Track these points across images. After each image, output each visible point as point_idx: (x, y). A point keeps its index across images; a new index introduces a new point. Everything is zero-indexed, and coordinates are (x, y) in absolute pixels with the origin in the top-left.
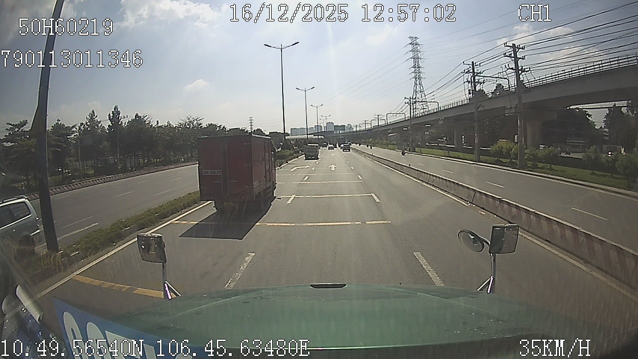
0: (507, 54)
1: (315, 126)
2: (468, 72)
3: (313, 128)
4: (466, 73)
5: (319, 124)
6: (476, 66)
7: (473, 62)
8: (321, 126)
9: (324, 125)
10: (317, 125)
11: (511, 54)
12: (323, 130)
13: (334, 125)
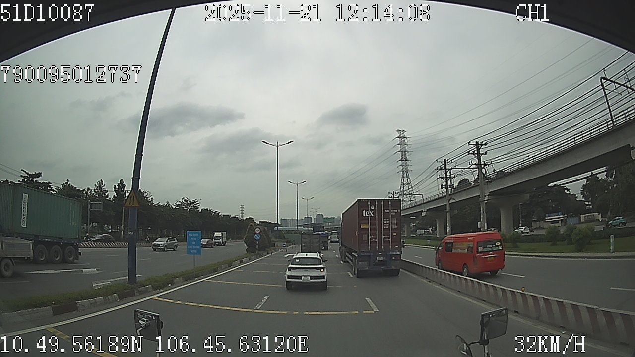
0: (470, 152)
1: (305, 217)
2: (441, 169)
3: (303, 219)
4: (439, 169)
5: (309, 216)
6: (448, 162)
7: (445, 160)
8: (311, 218)
9: (314, 217)
10: (307, 216)
11: (474, 152)
12: (313, 222)
13: (324, 217)
